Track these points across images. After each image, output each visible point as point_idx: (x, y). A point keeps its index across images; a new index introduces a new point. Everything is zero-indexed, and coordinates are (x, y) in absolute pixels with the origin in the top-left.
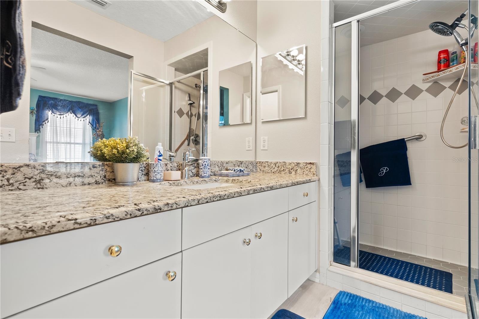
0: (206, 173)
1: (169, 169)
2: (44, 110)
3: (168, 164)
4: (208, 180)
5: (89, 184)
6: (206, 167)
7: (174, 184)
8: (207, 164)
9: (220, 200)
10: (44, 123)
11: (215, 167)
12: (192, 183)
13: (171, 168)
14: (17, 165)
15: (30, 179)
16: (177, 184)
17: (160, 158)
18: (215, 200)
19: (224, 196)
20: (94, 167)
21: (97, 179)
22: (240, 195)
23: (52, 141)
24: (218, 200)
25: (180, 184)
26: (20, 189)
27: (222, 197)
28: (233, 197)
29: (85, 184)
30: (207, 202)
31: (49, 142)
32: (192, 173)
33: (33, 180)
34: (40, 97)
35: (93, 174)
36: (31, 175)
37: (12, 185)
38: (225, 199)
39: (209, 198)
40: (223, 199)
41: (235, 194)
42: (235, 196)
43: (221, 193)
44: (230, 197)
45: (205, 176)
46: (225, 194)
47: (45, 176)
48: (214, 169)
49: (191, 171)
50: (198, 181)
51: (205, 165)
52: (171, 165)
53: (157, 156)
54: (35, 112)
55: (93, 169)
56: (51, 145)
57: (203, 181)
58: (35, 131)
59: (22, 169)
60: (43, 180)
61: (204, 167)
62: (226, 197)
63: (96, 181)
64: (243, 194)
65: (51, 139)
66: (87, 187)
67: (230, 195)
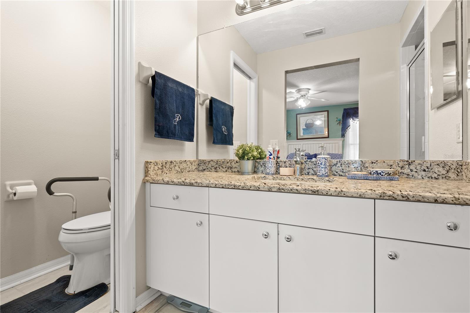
0: (319, 172)
1: (287, 166)
2: (347, 120)
3: (286, 162)
4: (318, 179)
5: (235, 172)
6: (319, 166)
7: (277, 178)
8: (320, 163)
9: (234, 189)
10: (347, 129)
11: (349, 167)
12: (296, 179)
13: (290, 165)
14: (209, 160)
15: (213, 167)
16: (280, 178)
17: (270, 157)
18: (229, 187)
19: (239, 186)
20: (237, 162)
21: (238, 169)
22: (258, 189)
23: (353, 143)
24: (232, 188)
25: (283, 179)
26: (210, 171)
27: (236, 186)
28: (249, 190)
29: (233, 172)
30: (223, 188)
31: (351, 144)
32: (314, 171)
33: (214, 167)
34: (345, 110)
35: (236, 166)
36: (213, 165)
37: (208, 169)
38: (239, 189)
39: (224, 185)
40: (237, 188)
41: (251, 187)
42: (251, 189)
43: (236, 183)
44: (244, 188)
45: (319, 175)
46: (240, 185)
47: (218, 166)
48: (346, 169)
49: (313, 170)
50: (304, 179)
51: (319, 163)
52: (290, 163)
53: (269, 156)
54: (341, 122)
55: (236, 163)
56: (352, 147)
57: (310, 179)
58: (342, 137)
59: (210, 162)
60: (217, 168)
61: (318, 166)
62: (241, 187)
63: (238, 170)
64: (261, 189)
65: (352, 142)
66: (234, 173)
67: (245, 187)
